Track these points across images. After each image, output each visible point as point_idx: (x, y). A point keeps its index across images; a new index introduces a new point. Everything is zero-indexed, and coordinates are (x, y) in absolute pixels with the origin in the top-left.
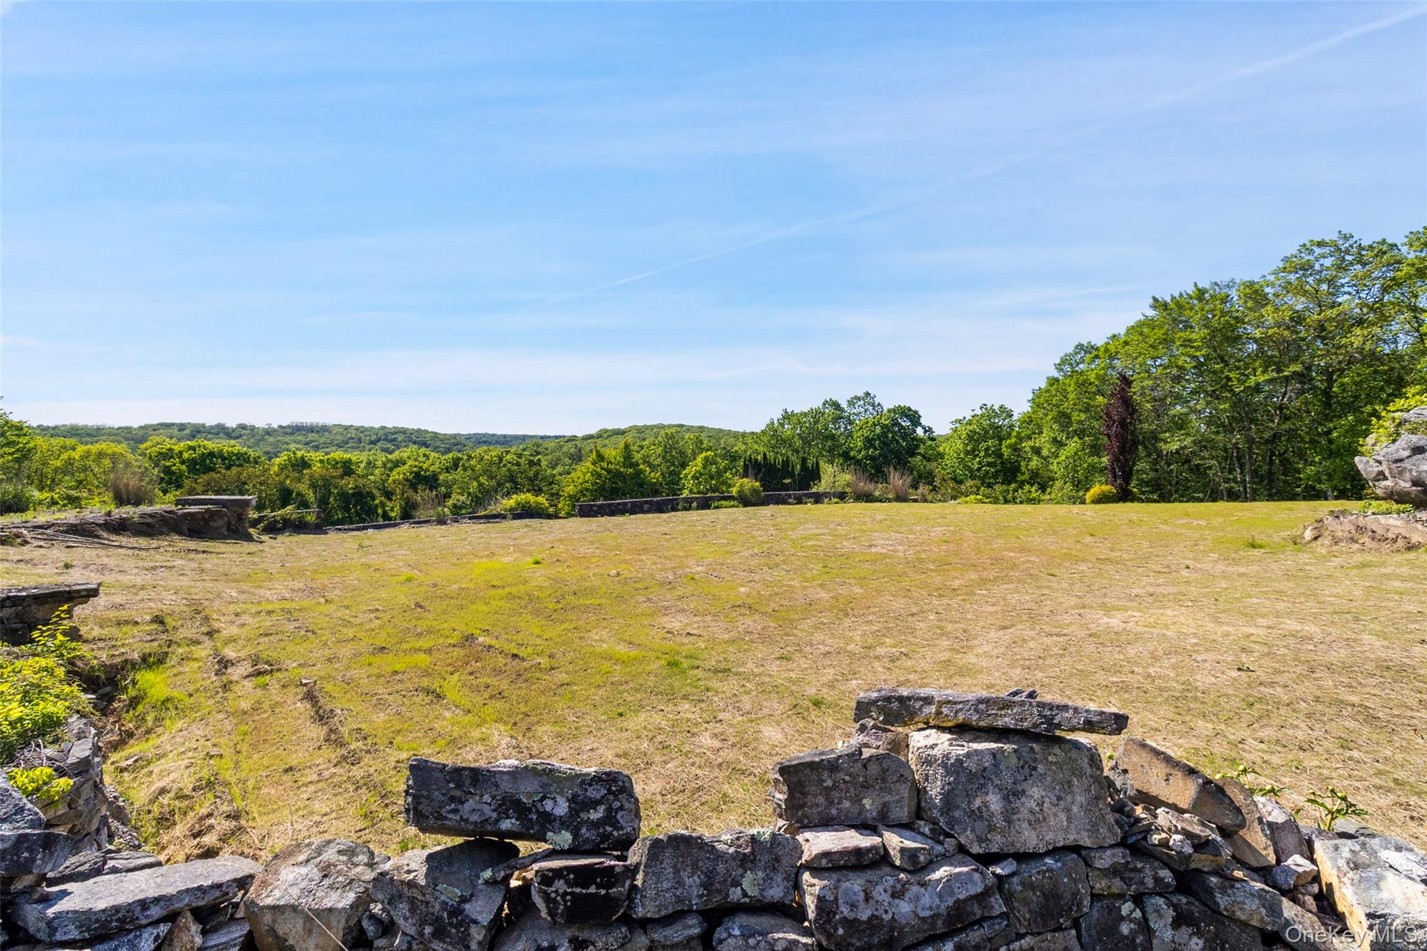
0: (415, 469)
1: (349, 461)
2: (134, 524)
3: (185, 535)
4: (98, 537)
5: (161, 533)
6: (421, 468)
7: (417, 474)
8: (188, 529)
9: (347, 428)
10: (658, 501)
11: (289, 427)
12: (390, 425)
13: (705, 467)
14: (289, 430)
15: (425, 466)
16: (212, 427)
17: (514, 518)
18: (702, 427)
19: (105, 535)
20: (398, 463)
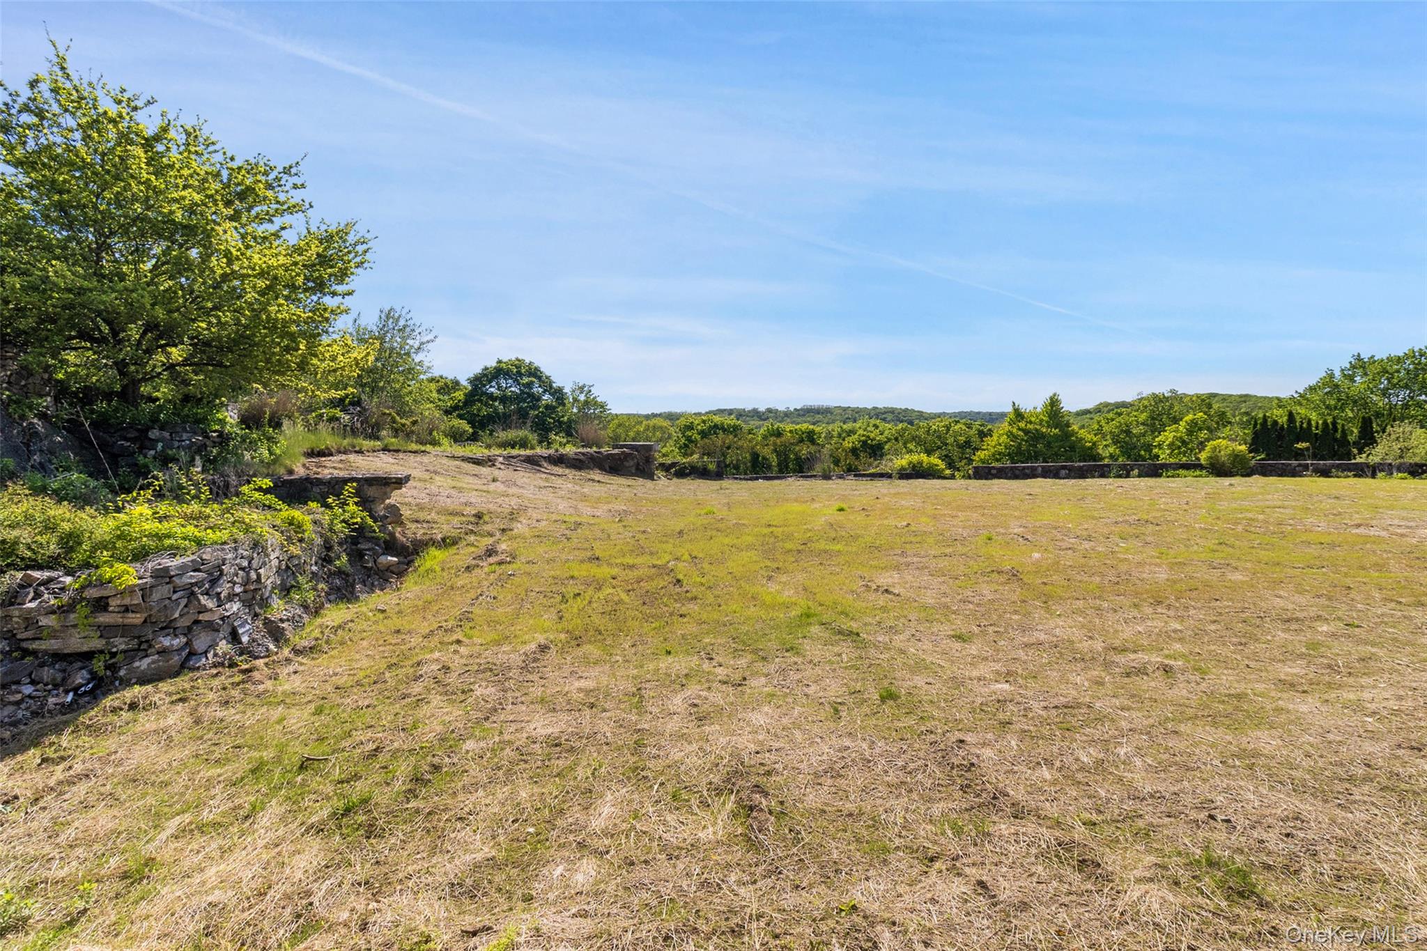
0: (863, 438)
1: (813, 432)
2: (569, 459)
3: (605, 471)
4: (540, 466)
5: (588, 468)
6: (868, 437)
7: (865, 443)
8: (610, 468)
9: (845, 409)
10: (1081, 468)
11: (801, 409)
12: (880, 406)
13: (1190, 433)
14: (801, 413)
15: (872, 435)
16: (749, 411)
17: (900, 478)
18: (1246, 396)
19: (545, 465)
20: (851, 432)
